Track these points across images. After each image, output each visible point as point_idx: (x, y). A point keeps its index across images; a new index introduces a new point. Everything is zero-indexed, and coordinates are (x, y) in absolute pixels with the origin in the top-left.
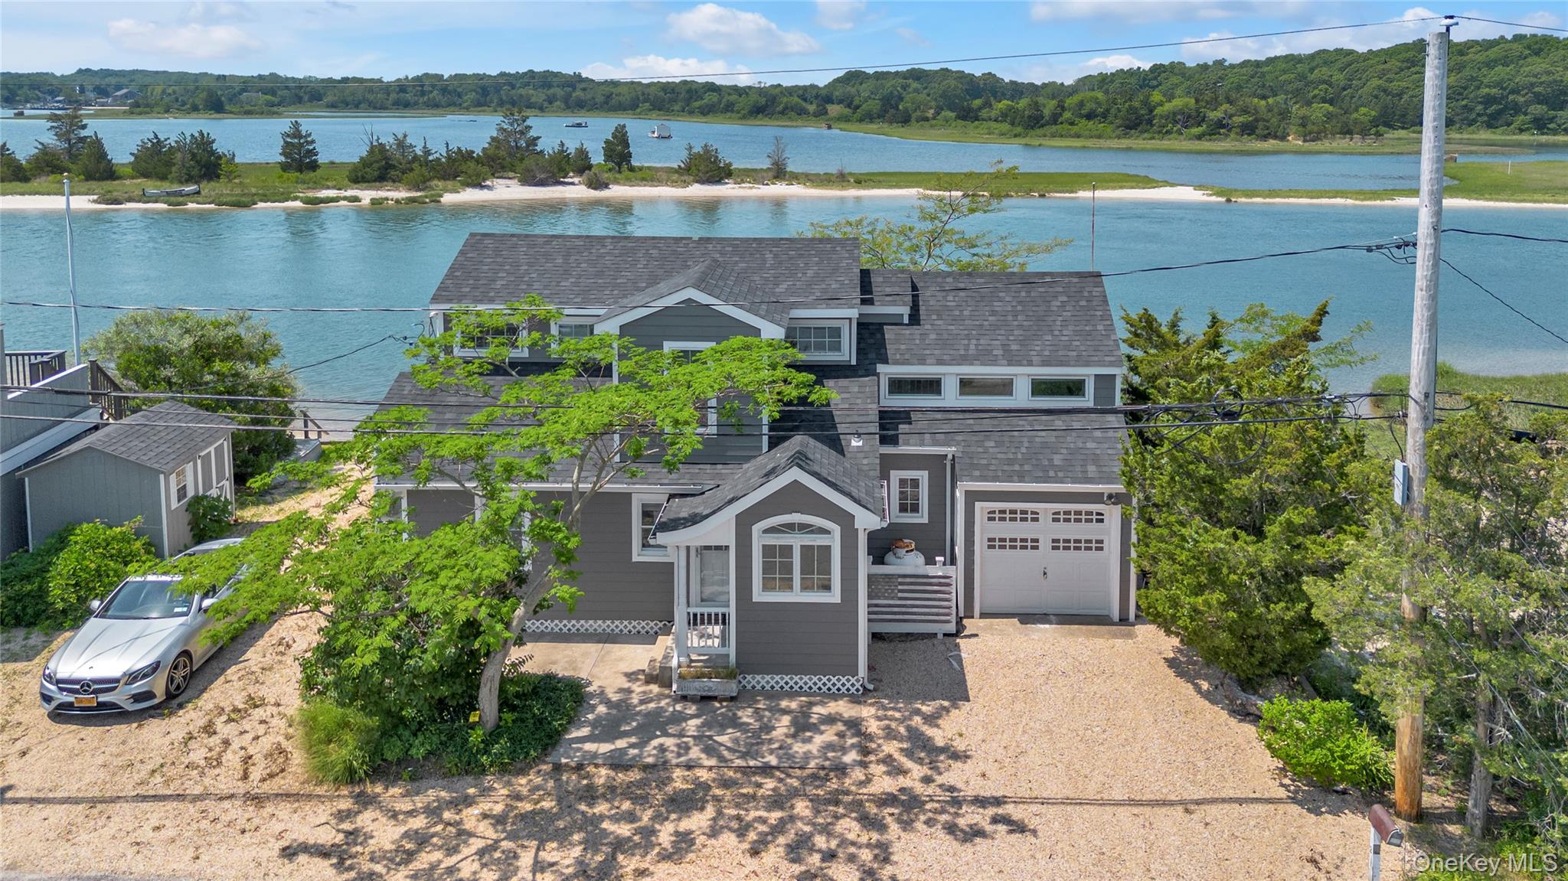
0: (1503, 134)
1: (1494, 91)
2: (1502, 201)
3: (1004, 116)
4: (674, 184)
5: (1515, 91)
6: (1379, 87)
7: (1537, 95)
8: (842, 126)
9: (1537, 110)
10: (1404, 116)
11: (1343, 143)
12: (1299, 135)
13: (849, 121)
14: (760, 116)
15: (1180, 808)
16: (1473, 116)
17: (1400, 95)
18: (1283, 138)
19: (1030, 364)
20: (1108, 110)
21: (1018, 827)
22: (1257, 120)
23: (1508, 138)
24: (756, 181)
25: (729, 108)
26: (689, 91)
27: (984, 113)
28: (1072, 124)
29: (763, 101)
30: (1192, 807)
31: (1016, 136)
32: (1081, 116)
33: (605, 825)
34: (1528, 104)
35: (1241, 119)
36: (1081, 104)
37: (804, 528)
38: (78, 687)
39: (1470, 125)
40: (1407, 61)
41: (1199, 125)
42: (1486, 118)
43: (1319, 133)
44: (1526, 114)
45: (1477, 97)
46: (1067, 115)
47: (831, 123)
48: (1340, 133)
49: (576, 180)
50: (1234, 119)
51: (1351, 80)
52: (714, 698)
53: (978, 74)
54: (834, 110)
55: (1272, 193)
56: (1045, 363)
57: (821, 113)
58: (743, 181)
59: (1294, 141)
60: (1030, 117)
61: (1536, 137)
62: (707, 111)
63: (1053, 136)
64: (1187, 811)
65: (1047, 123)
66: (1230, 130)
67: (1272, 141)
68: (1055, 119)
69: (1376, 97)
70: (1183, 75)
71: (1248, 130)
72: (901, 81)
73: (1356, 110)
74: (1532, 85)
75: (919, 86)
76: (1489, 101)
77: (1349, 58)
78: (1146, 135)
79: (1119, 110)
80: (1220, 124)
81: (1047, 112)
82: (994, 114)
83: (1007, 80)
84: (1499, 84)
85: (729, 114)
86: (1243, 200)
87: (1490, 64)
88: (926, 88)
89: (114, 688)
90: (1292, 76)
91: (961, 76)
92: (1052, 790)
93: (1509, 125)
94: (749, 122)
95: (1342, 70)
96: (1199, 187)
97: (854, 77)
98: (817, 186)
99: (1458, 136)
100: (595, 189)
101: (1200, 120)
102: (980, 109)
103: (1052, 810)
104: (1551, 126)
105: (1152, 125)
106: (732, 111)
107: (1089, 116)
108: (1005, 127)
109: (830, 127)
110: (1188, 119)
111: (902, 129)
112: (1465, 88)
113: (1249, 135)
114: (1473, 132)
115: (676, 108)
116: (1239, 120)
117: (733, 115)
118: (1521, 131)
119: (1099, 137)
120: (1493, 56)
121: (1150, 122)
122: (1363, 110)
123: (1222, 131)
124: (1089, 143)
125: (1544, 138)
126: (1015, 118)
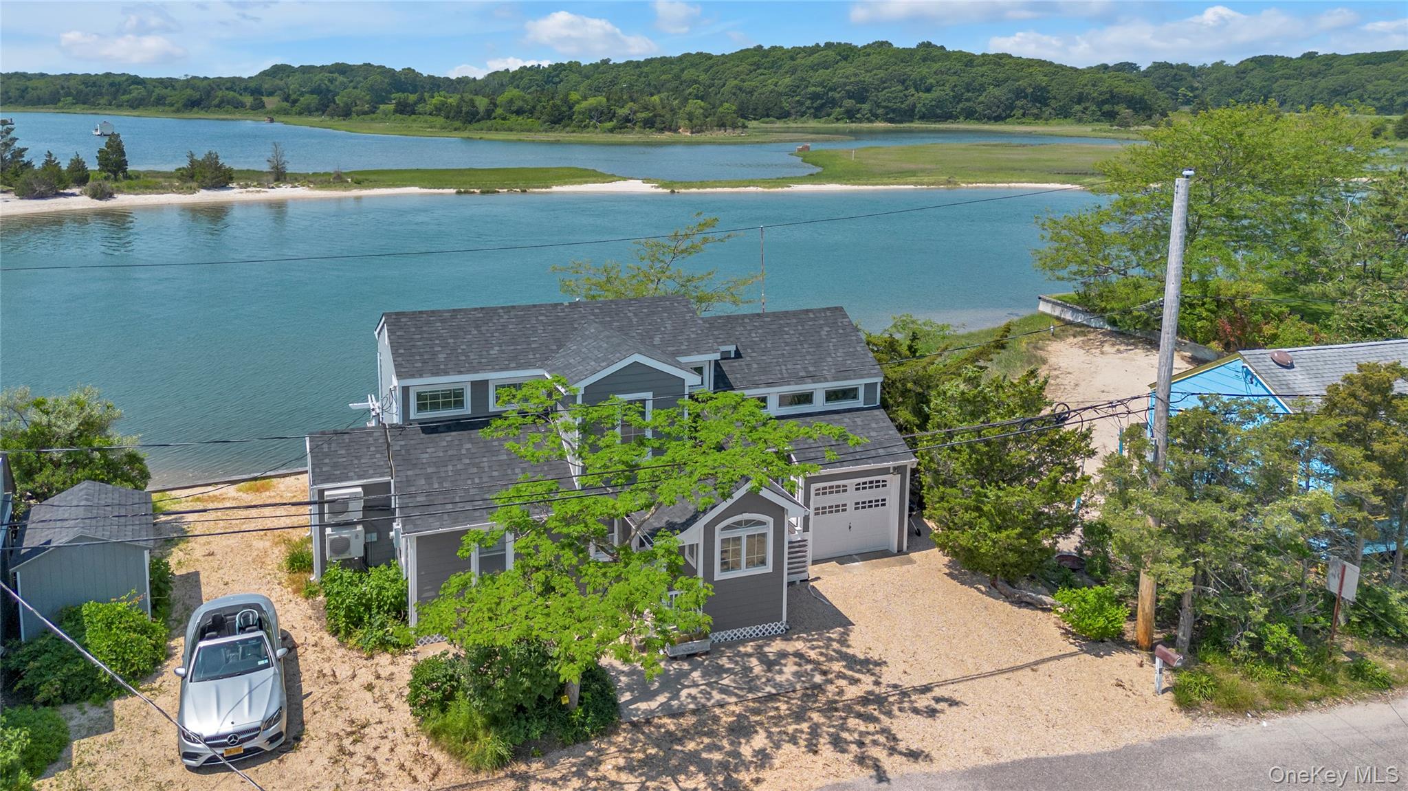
0: (825, 123)
1: (819, 89)
2: (863, 185)
3: (438, 110)
4: (179, 190)
5: (833, 89)
6: (736, 86)
7: (848, 92)
8: (283, 118)
9: (849, 103)
10: (755, 109)
11: (720, 134)
12: (686, 128)
13: (288, 114)
14: (195, 109)
15: (1028, 669)
16: (804, 109)
17: (751, 93)
18: (676, 131)
19: (826, 380)
20: (534, 107)
21: (953, 703)
22: (655, 116)
23: (830, 126)
24: (260, 185)
25: (160, 102)
26: (112, 85)
27: (420, 108)
28: (504, 119)
29: (197, 95)
30: (1035, 667)
31: (456, 130)
32: (512, 112)
33: (704, 755)
34: (842, 98)
35: (643, 115)
36: (511, 101)
37: (748, 523)
38: (226, 740)
39: (802, 116)
40: (754, 64)
41: (611, 120)
42: (813, 111)
43: (701, 126)
44: (841, 107)
45: (806, 94)
46: (499, 111)
47: (271, 116)
48: (717, 126)
49: (76, 190)
50: (638, 115)
51: (713, 80)
52: (695, 655)
53: (398, 69)
54: (271, 102)
55: (703, 184)
56: (836, 379)
57: (259, 107)
58: (247, 186)
59: (685, 134)
60: (467, 113)
61: (848, 125)
62: (136, 104)
63: (489, 129)
64: (1033, 670)
65: (483, 119)
66: (635, 124)
67: (667, 133)
68: (489, 115)
69: (734, 94)
70: (580, 73)
71: (649, 124)
72: (327, 75)
73: (721, 105)
74: (845, 84)
75: (345, 80)
76: (815, 96)
77: (711, 62)
78: (568, 129)
79: (544, 107)
80: (627, 120)
81: (482, 109)
82: (428, 108)
83: (425, 75)
84: (821, 84)
85: (161, 108)
86: (683, 190)
87: (814, 68)
88: (352, 81)
89: (257, 735)
90: (670, 76)
91: (383, 70)
92: (950, 675)
93: (829, 115)
94: (186, 115)
95: (706, 71)
96: (646, 180)
97: (279, 71)
98: (322, 188)
99: (794, 125)
100: (100, 199)
101: (612, 116)
102: (415, 104)
103: (961, 686)
104: (858, 116)
105: (572, 120)
106: (164, 104)
107: (519, 112)
108: (440, 120)
109: (272, 121)
110: (602, 115)
111: (344, 123)
112: (798, 87)
113: (650, 128)
114: (805, 122)
115: (102, 101)
116: (642, 115)
117: (167, 108)
118: (838, 120)
119: (530, 131)
120: (816, 61)
121: (570, 118)
122: (726, 105)
123: (629, 124)
124: (523, 136)
125: (854, 125)
126: (450, 112)
